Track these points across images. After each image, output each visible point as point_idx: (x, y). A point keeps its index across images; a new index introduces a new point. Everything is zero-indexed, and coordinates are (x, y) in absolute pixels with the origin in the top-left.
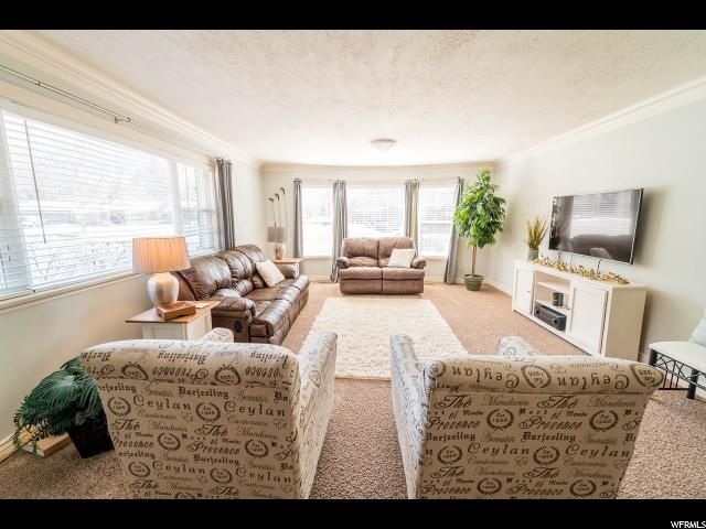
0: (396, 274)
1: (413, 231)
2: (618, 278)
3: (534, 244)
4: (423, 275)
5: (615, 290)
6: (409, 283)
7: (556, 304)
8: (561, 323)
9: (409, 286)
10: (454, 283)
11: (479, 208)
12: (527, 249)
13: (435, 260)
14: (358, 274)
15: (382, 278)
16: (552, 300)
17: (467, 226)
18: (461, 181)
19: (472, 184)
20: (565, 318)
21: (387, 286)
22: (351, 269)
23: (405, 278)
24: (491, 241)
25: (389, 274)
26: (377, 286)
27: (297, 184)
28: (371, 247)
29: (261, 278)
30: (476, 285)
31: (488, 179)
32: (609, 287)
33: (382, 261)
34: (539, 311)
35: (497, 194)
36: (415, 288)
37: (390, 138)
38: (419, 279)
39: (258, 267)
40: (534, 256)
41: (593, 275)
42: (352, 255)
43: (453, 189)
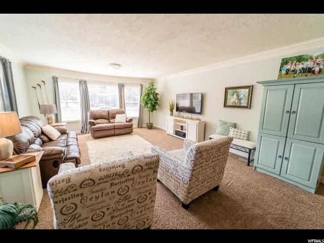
0: (121, 126)
1: (123, 106)
2: (199, 119)
3: (172, 110)
4: (132, 125)
5: (199, 123)
6: (127, 129)
7: (182, 130)
8: (184, 135)
9: (127, 130)
10: (141, 127)
11: (151, 97)
12: (169, 112)
13: (135, 118)
14: (102, 127)
15: (114, 128)
16: (180, 128)
17: (147, 103)
18: (142, 86)
19: (147, 87)
20: (185, 133)
21: (117, 132)
22: (97, 126)
23: (125, 127)
24: (156, 109)
25: (118, 126)
26: (112, 132)
27: (55, 80)
28: (105, 114)
29: (46, 136)
30: (150, 127)
31: (153, 85)
32: (197, 122)
33: (112, 121)
34: (177, 133)
35: (156, 91)
36: (130, 131)
37: (119, 64)
38: (131, 127)
39: (43, 129)
40: (172, 114)
41: (192, 119)
42: (96, 119)
43: (139, 88)
